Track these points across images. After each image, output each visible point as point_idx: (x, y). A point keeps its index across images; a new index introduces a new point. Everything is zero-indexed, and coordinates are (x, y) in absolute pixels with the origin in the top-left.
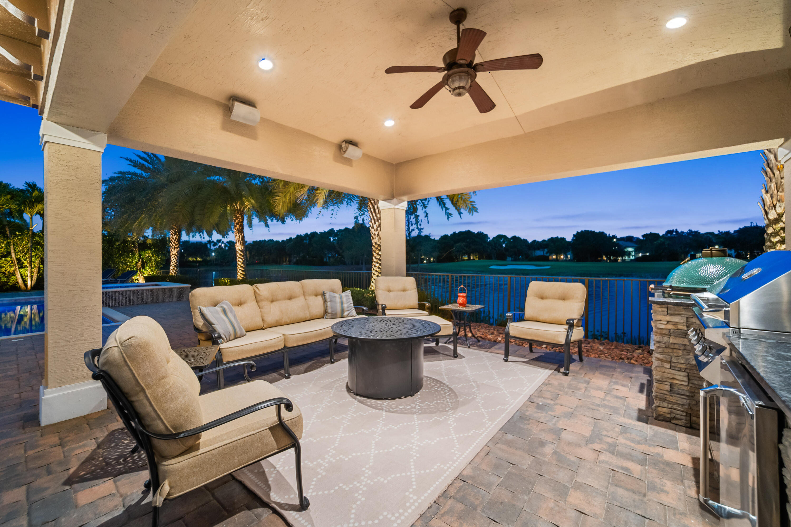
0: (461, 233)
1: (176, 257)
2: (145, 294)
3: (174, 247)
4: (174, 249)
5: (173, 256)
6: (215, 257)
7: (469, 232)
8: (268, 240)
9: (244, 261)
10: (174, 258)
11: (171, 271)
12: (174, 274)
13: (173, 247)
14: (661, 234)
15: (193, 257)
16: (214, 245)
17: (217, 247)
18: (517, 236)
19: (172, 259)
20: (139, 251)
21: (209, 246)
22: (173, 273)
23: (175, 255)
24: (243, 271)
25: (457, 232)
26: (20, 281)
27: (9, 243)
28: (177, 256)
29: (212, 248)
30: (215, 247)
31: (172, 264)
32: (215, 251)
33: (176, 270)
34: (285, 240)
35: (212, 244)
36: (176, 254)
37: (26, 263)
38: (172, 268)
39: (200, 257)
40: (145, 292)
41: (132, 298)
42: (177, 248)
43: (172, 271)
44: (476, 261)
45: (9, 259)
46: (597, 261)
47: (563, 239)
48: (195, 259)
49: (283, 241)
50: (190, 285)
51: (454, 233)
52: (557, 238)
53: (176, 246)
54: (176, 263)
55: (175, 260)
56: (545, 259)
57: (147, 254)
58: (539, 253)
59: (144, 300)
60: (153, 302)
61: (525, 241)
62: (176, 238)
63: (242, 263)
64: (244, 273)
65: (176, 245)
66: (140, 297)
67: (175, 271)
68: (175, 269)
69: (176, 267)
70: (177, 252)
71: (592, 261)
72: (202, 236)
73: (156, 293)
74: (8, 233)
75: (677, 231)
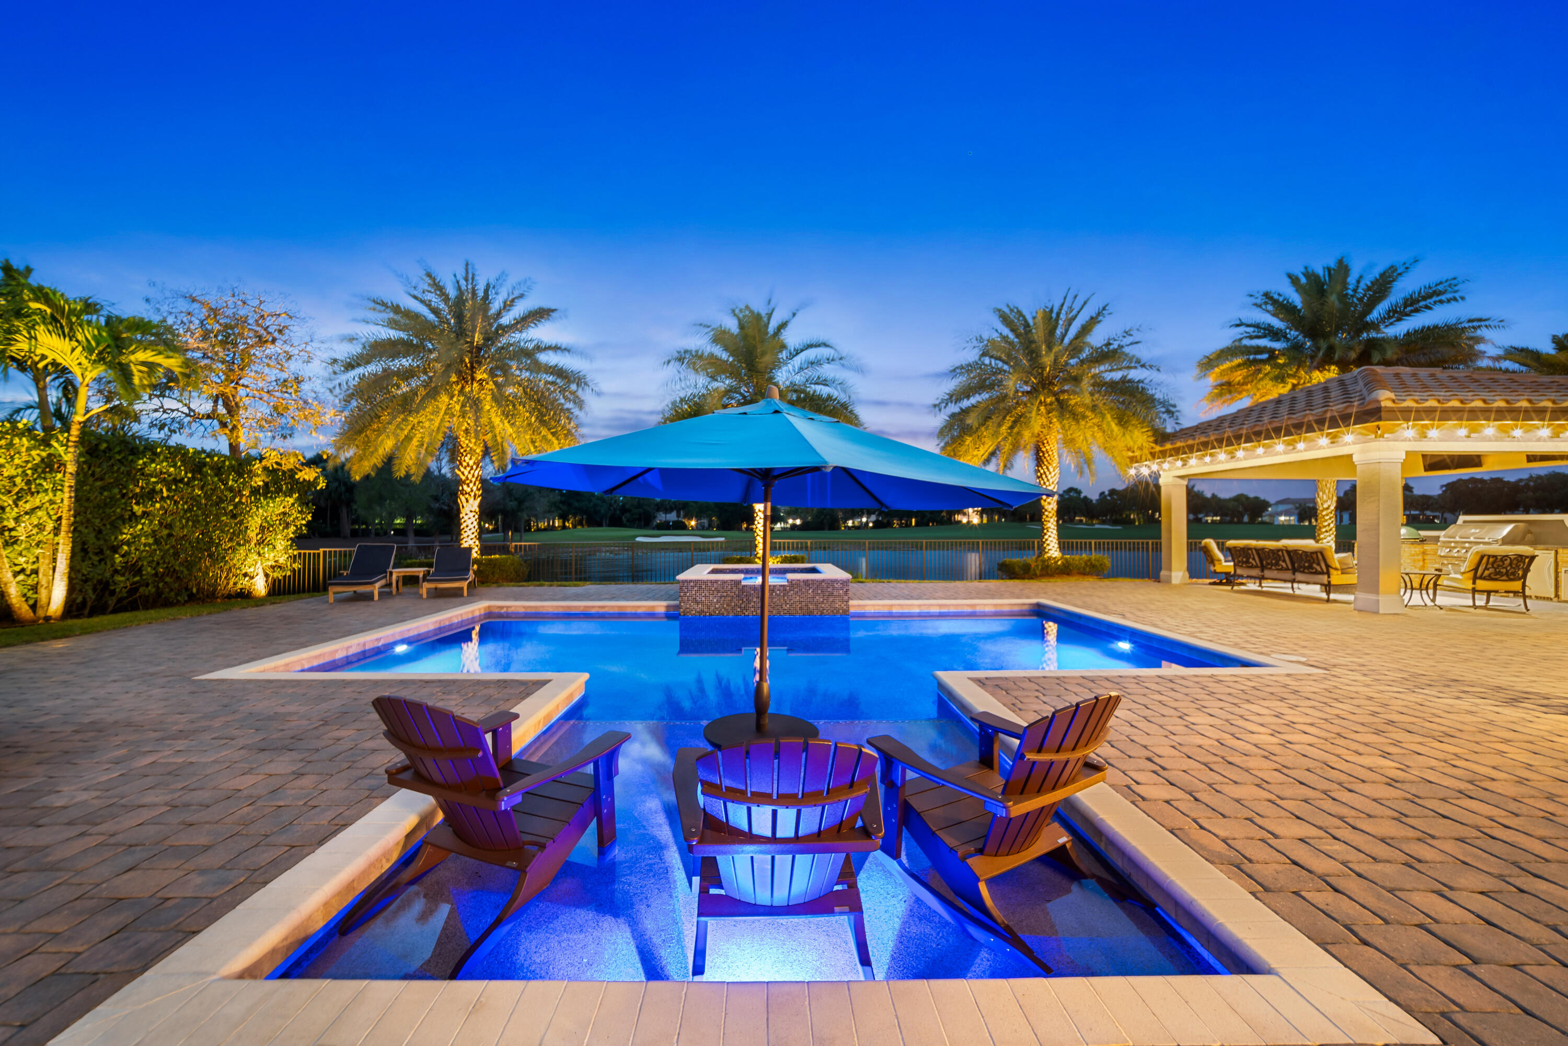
31: (467, 533)
38: (471, 542)
67: (476, 550)
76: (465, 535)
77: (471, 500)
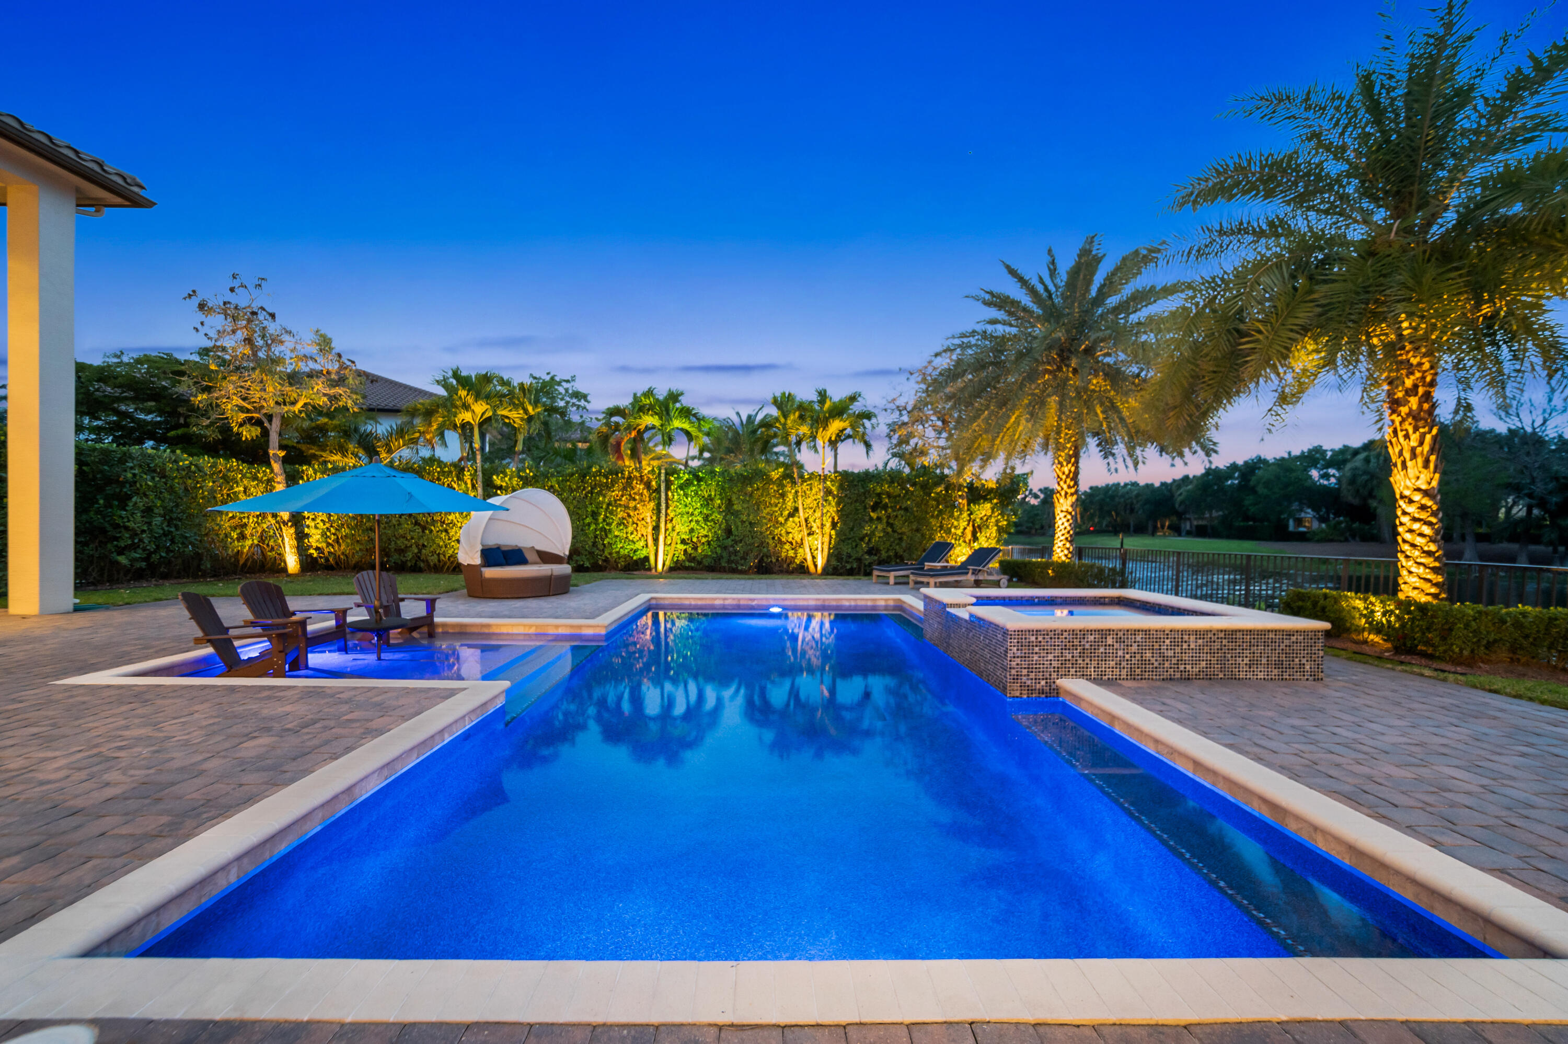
1: (1069, 517)
2: (1185, 646)
3: (1066, 493)
4: (1066, 497)
5: (1062, 515)
9: (1437, 532)
10: (1064, 520)
11: (1059, 550)
12: (1064, 558)
13: (1063, 493)
19: (1060, 523)
20: (969, 505)
22: (1061, 554)
23: (1067, 511)
24: (1435, 570)
26: (809, 558)
27: (797, 492)
28: (1070, 513)
31: (1058, 534)
33: (1068, 549)
36: (1070, 509)
38: (1060, 544)
40: (1186, 637)
41: (1148, 655)
42: (1072, 494)
43: (1061, 551)
45: (796, 519)
50: (1327, 625)
53: (1069, 491)
54: (1069, 532)
55: (1066, 524)
57: (984, 510)
59: (1182, 667)
60: (1209, 678)
62: (1070, 471)
63: (1432, 540)
64: (1440, 579)
65: (1069, 487)
66: (1170, 653)
67: (1066, 552)
68: (1068, 545)
69: (1070, 542)
70: (1072, 506)
72: (1113, 466)
73: (1217, 645)
74: (795, 476)
76: (1057, 536)
77: (1062, 500)
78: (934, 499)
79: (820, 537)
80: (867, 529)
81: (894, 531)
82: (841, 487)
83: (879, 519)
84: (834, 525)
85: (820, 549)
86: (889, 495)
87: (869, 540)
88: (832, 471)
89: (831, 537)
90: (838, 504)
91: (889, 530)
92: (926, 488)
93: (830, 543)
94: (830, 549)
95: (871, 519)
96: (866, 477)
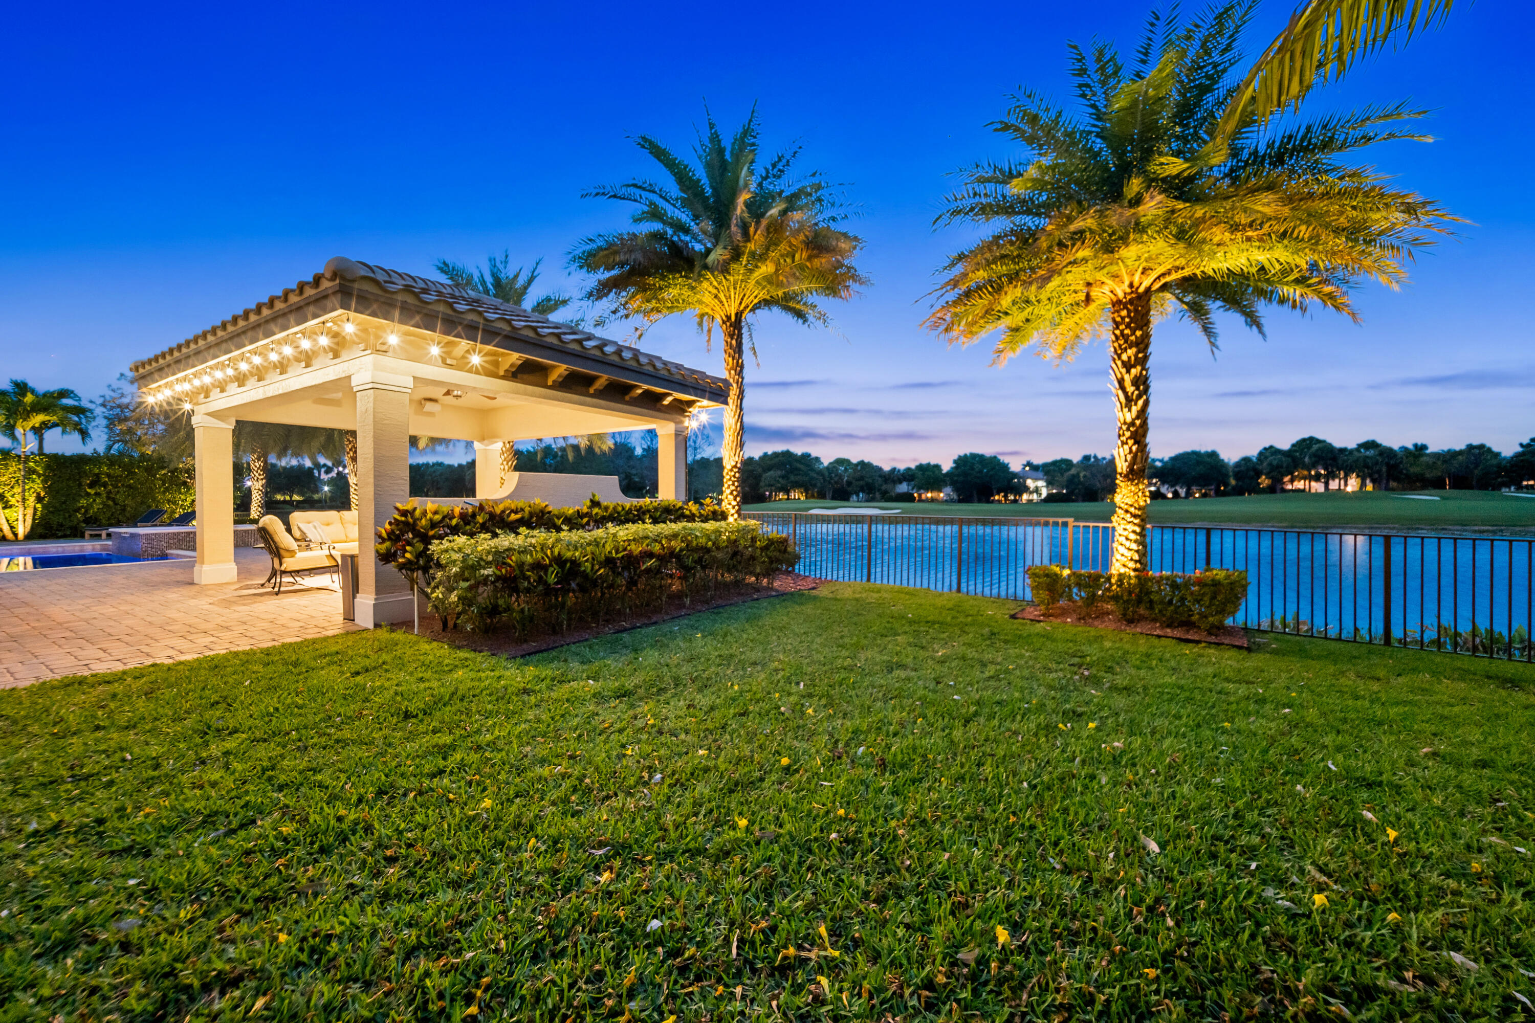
0: (776, 455)
1: (261, 492)
4: (258, 481)
5: (255, 491)
6: (329, 494)
7: (787, 454)
8: (434, 465)
10: (257, 494)
11: (253, 512)
12: (256, 517)
13: (256, 479)
14: (1075, 461)
15: (284, 494)
16: (327, 472)
17: (334, 474)
18: (866, 461)
19: (254, 496)
21: (316, 472)
22: (255, 515)
23: (259, 489)
25: (770, 453)
29: (324, 477)
30: (330, 476)
32: (330, 482)
33: (259, 511)
34: (464, 463)
35: (323, 470)
37: (13, 501)
38: (254, 509)
39: (299, 494)
42: (260, 479)
44: (803, 502)
46: (988, 501)
47: (937, 467)
48: (288, 498)
49: (460, 466)
51: (765, 454)
52: (929, 464)
54: (260, 501)
55: (259, 497)
56: (909, 498)
58: (903, 488)
61: (880, 469)
65: (260, 475)
69: (261, 508)
70: (262, 486)
71: (980, 501)
75: (1095, 457)
78: (160, 479)
79: (21, 510)
80: (83, 502)
81: (116, 504)
82: (48, 467)
83: (97, 494)
84: (39, 499)
85: (21, 518)
86: (108, 475)
87: (86, 511)
88: (36, 452)
89: (35, 509)
90: (44, 482)
91: (110, 503)
92: (149, 470)
93: (35, 514)
94: (34, 519)
95: (88, 494)
96: (80, 461)
